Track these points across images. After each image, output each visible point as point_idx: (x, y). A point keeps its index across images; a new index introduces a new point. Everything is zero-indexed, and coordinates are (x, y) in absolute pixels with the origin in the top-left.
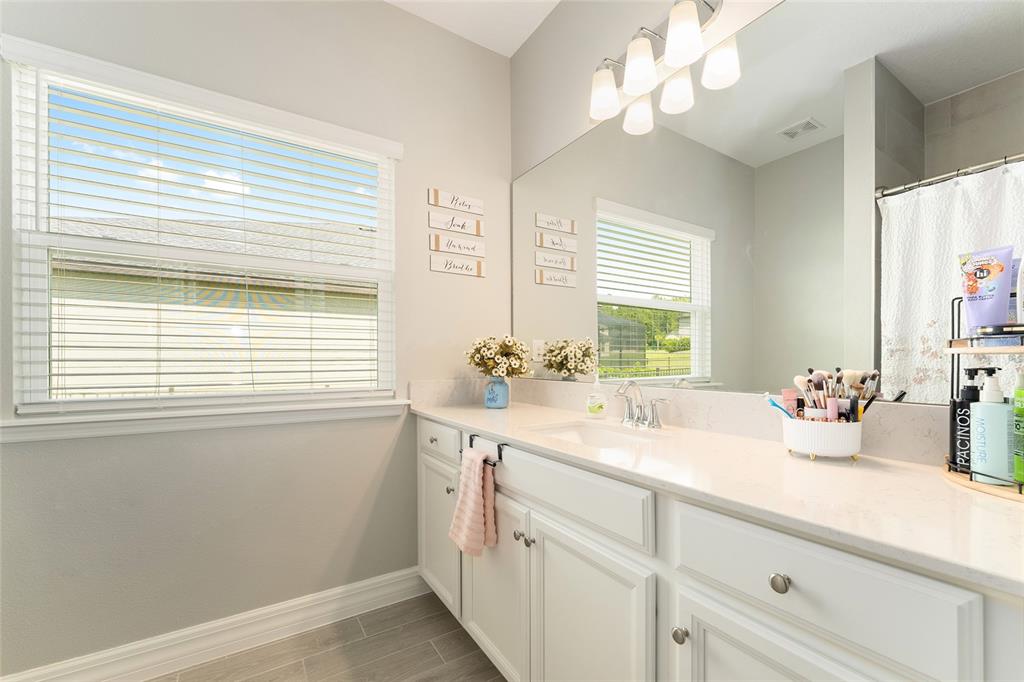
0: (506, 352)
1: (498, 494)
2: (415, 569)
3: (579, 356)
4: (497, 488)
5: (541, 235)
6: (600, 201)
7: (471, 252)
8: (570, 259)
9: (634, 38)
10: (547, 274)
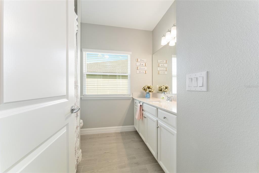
0: (149, 88)
1: (143, 111)
2: (133, 126)
3: (164, 88)
4: (143, 110)
5: (159, 64)
6: (173, 56)
7: (144, 69)
8: (165, 68)
9: (167, 32)
10: (160, 72)
